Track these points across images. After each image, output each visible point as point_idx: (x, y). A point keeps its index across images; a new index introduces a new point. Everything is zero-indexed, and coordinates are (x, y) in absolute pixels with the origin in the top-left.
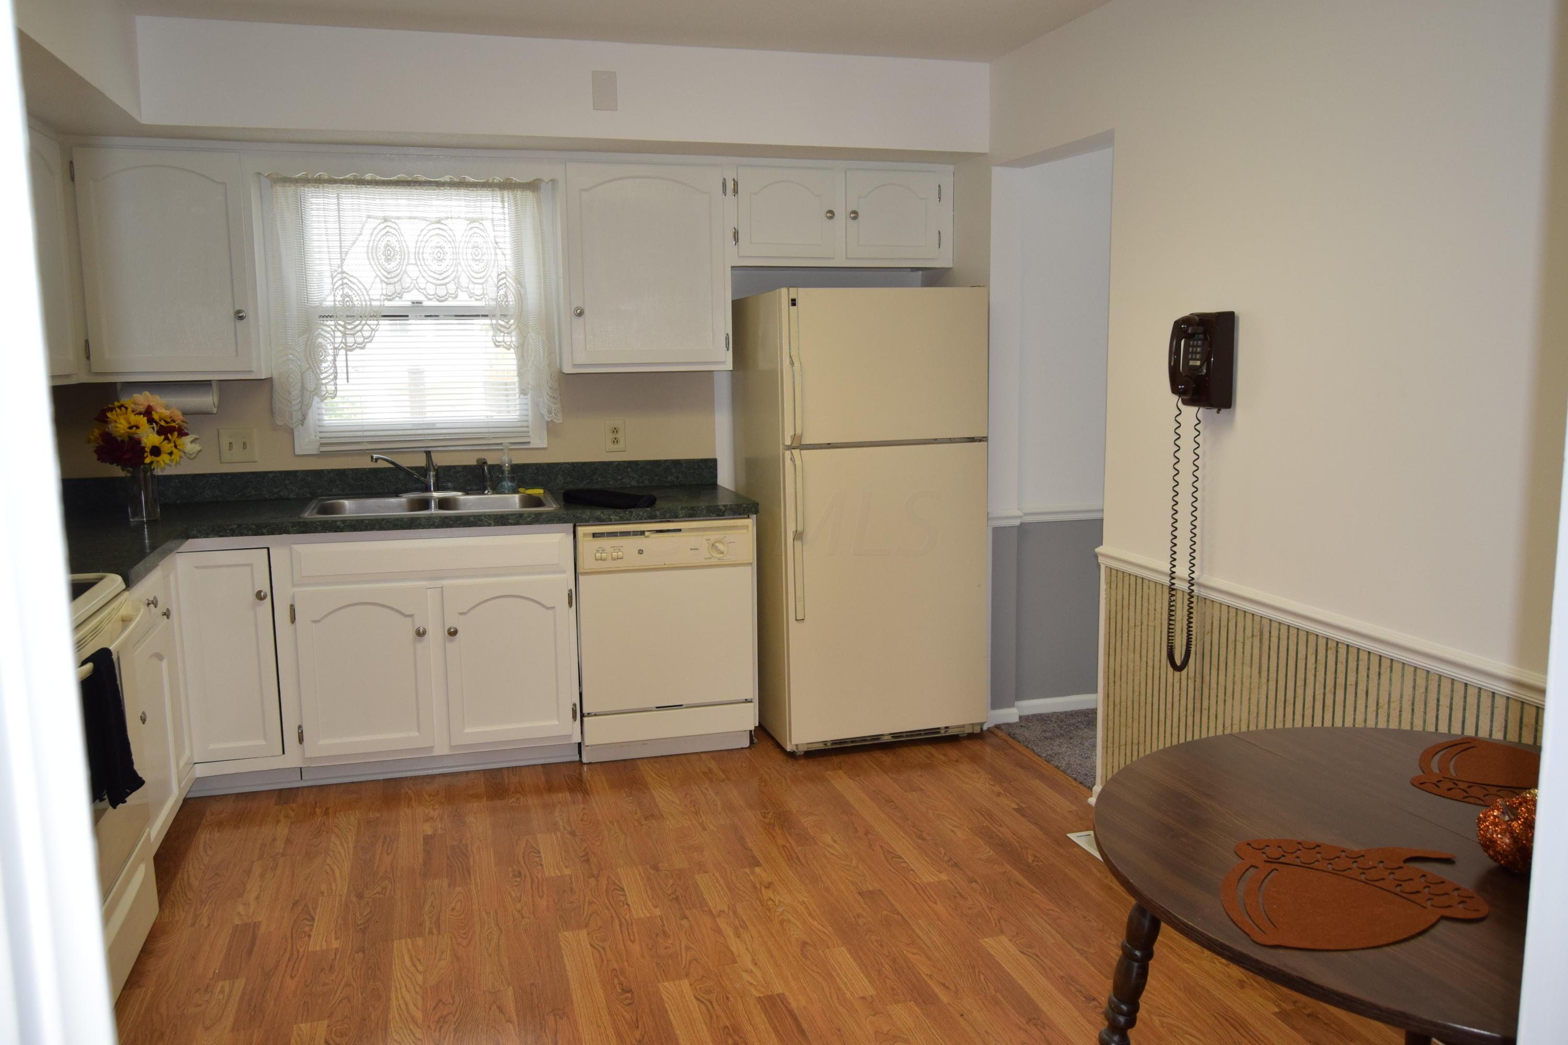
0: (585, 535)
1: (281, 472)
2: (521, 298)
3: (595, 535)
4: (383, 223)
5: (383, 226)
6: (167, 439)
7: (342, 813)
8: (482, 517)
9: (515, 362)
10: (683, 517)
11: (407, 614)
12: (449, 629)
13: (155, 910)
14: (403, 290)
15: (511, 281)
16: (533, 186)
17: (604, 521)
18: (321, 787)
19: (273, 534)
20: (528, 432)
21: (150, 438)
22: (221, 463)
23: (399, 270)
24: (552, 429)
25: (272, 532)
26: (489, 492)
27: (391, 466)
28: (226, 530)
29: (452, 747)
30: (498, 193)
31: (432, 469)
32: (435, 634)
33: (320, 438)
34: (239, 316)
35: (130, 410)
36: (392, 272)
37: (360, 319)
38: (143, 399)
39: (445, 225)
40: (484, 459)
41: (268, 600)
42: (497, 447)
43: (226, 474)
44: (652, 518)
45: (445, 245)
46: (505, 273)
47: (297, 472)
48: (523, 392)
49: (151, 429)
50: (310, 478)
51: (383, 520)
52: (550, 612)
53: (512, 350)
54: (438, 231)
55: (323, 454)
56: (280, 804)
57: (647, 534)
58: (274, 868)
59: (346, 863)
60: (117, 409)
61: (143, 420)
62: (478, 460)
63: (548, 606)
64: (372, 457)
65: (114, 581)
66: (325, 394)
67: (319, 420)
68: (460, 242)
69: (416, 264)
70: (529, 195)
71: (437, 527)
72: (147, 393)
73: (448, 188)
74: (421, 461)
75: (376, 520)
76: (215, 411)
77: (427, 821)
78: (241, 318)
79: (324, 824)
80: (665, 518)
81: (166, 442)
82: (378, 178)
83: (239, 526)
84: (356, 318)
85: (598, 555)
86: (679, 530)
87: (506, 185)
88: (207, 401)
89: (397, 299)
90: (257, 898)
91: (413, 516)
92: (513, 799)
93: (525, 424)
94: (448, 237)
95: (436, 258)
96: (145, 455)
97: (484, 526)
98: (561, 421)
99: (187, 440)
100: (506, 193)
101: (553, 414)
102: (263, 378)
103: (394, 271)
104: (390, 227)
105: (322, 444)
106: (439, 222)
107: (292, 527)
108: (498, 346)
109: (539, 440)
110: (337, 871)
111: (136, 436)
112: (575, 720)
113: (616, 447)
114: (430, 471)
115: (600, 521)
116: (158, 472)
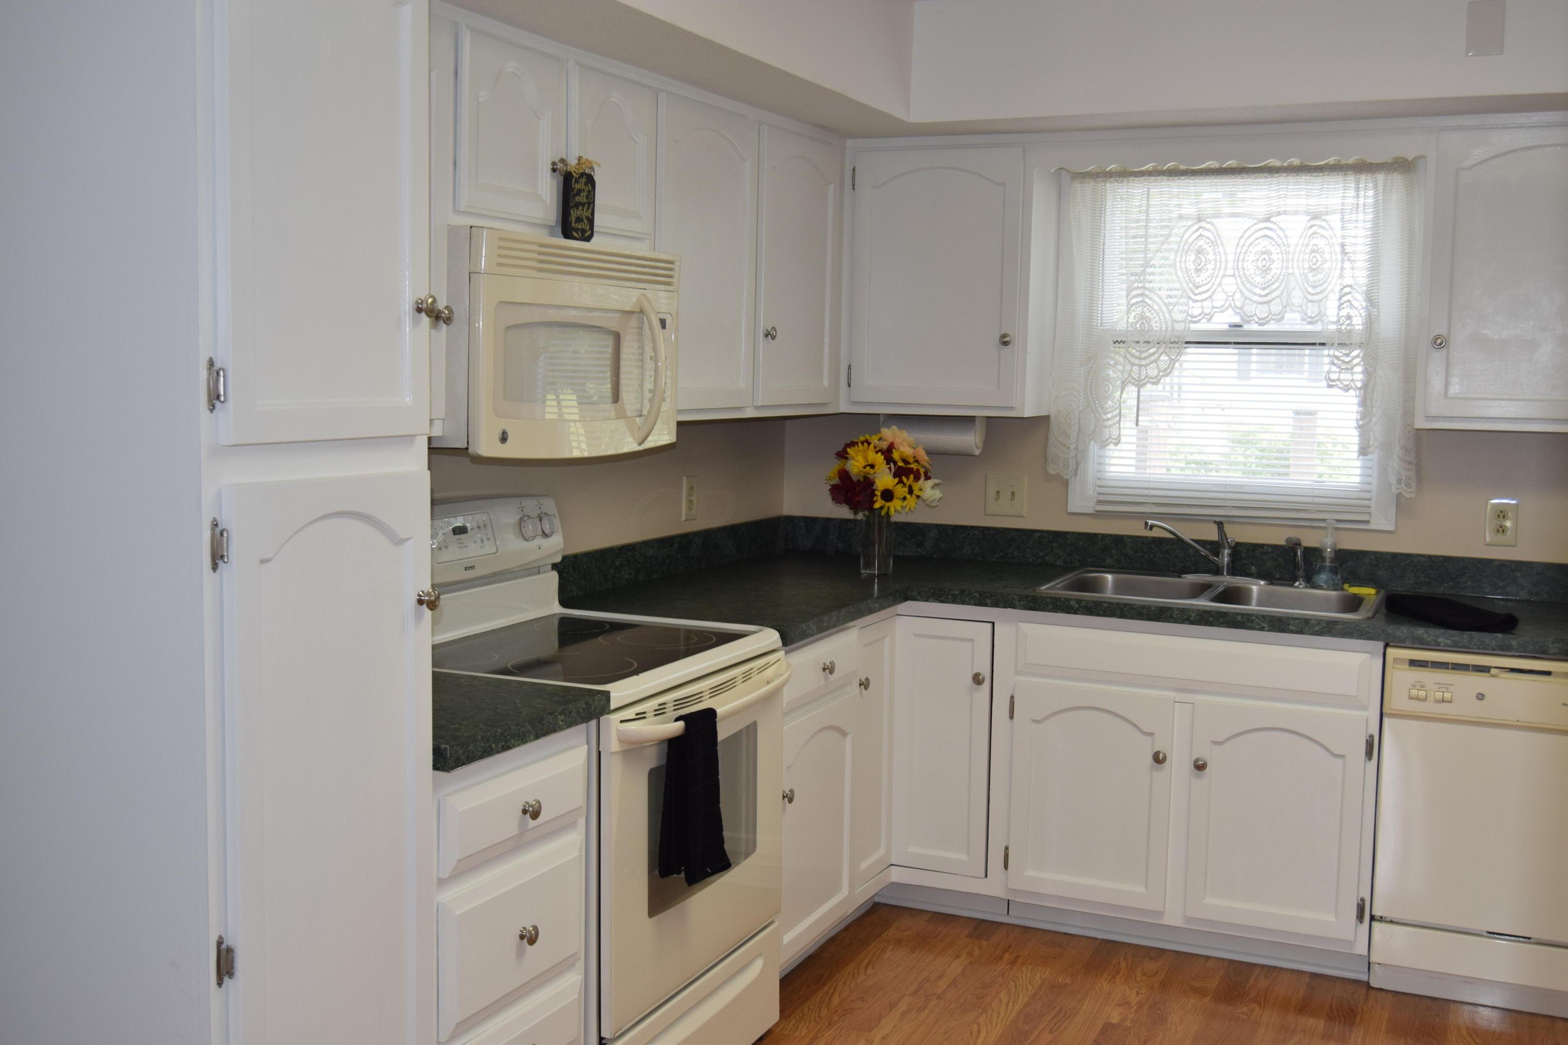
0: (1397, 660)
1: (1049, 532)
2: (1370, 322)
3: (1413, 663)
4: (1196, 223)
5: (1196, 227)
6: (901, 482)
7: (1030, 967)
8: (1254, 618)
9: (1356, 408)
10: (1555, 654)
11: (1145, 731)
12: (1196, 761)
13: (773, 1016)
14: (1214, 310)
15: (1359, 301)
16: (1402, 166)
17: (1428, 643)
18: (1027, 929)
19: (997, 606)
20: (1370, 507)
21: (884, 479)
22: (986, 515)
23: (1211, 284)
24: (1401, 505)
25: (996, 605)
26: (1300, 584)
27: (1172, 536)
28: (948, 596)
29: (1189, 919)
30: (1351, 178)
31: (1226, 545)
32: (1179, 763)
33: (1098, 494)
34: (1004, 341)
35: (872, 446)
36: (1200, 287)
37: (1157, 345)
38: (890, 433)
39: (1275, 223)
40: (1299, 540)
41: (986, 685)
42: (1314, 524)
43: (988, 528)
44: (1504, 650)
45: (1272, 249)
46: (1351, 286)
47: (1066, 533)
48: (1363, 451)
49: (888, 470)
50: (1081, 543)
51: (1126, 605)
52: (1339, 761)
53: (1352, 392)
54: (1266, 232)
55: (1099, 515)
56: (971, 937)
57: (1493, 671)
58: (920, 1010)
59: (998, 1028)
60: (860, 444)
61: (880, 458)
62: (1288, 540)
63: (1336, 753)
64: (1146, 523)
65: (769, 637)
66: (1108, 439)
67: (1099, 471)
68: (1297, 245)
69: (1234, 275)
70: (1397, 179)
71: (1192, 623)
72: (895, 428)
73: (1285, 175)
74: (1212, 534)
75: (1118, 604)
76: (977, 452)
77: (1120, 1005)
78: (1005, 344)
79: (1003, 974)
80: (1524, 652)
81: (901, 485)
82: (1182, 167)
83: (962, 592)
84: (1151, 345)
85: (1414, 692)
86: (1548, 673)
87: (1362, 168)
88: (970, 440)
89: (1204, 320)
90: (884, 1038)
91: (1163, 605)
92: (1245, 1009)
93: (1367, 495)
94: (1277, 239)
95: (1260, 266)
96: (875, 499)
97: (1255, 629)
98: (1413, 496)
99: (930, 483)
100: (1363, 177)
101: (1403, 485)
102: (1025, 416)
103: (1203, 285)
104: (1204, 228)
105: (1099, 502)
106: (1268, 220)
107: (1019, 601)
108: (1330, 386)
109: (1383, 520)
110: (983, 1034)
111: (871, 477)
112: (1361, 922)
113: (1500, 538)
114: (1224, 548)
115: (1422, 645)
116: (895, 518)
